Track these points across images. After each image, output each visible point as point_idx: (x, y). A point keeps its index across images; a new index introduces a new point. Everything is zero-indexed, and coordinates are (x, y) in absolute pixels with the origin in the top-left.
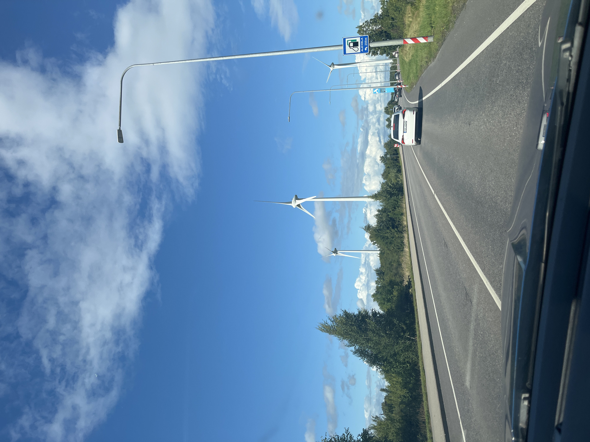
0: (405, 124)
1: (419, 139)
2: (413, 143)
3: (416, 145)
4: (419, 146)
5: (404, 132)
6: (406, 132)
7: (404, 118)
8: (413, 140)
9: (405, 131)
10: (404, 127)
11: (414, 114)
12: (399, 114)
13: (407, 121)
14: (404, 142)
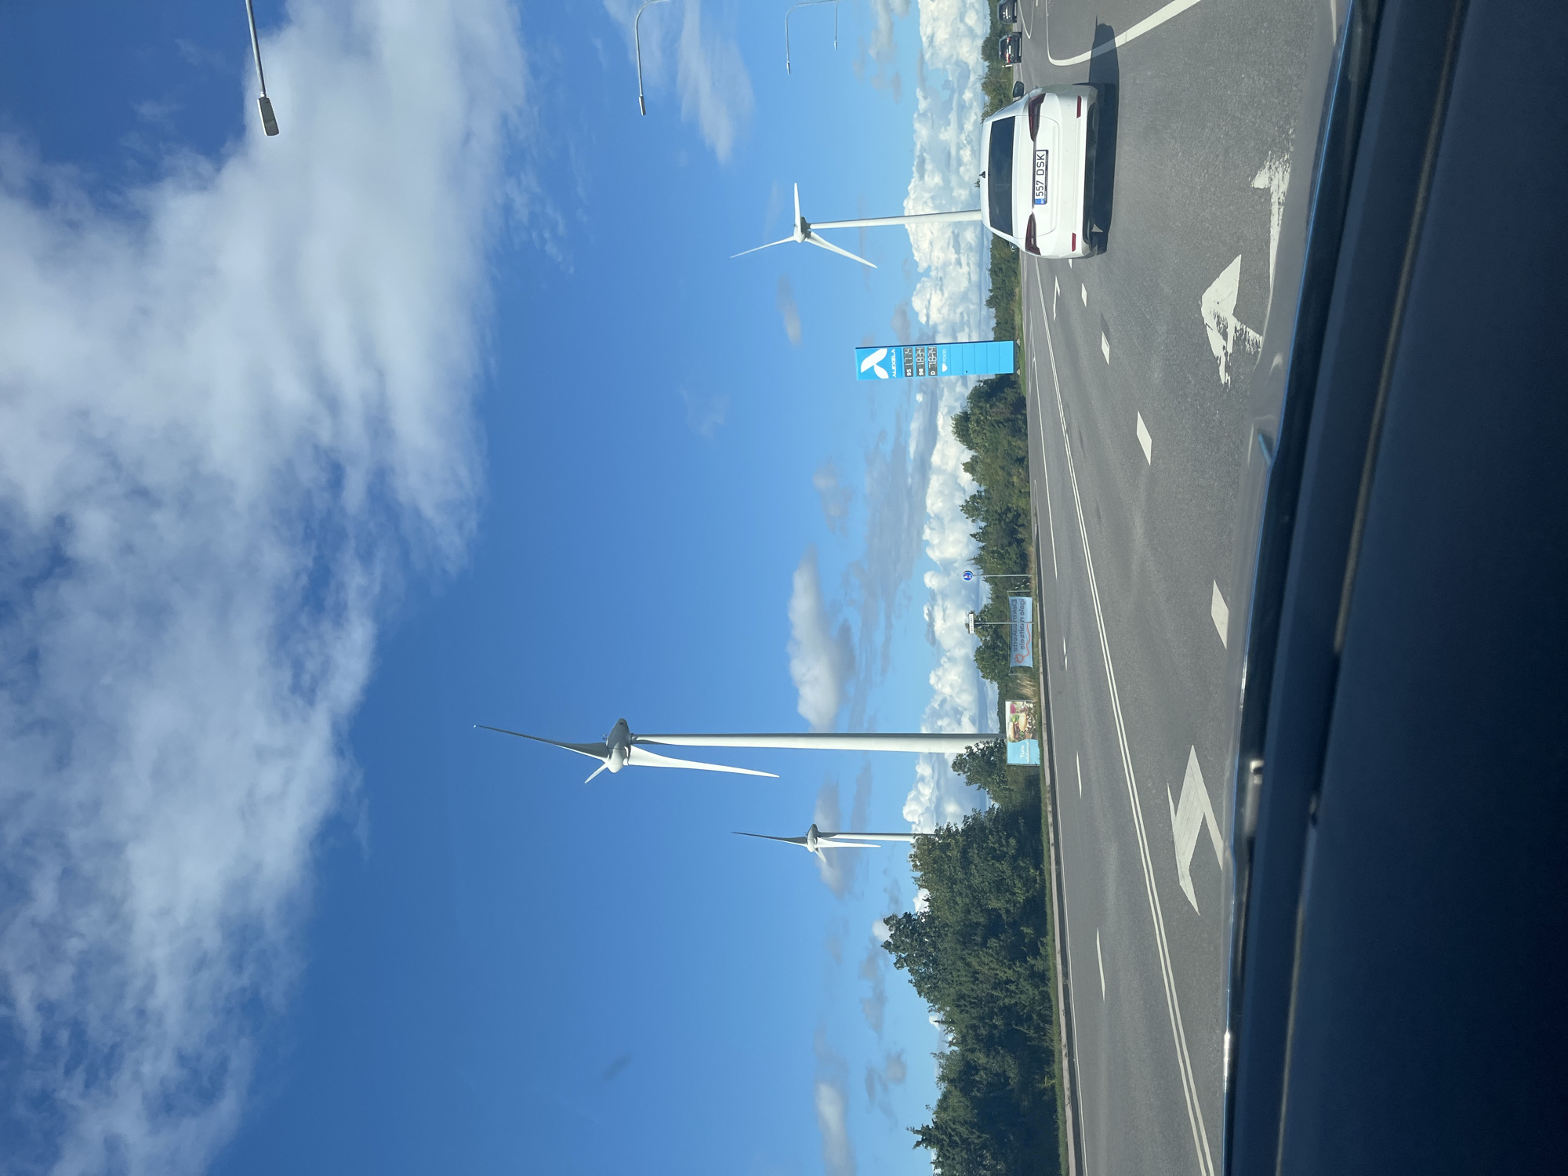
0: (1040, 162)
1: (1100, 230)
2: (1074, 246)
3: (1087, 256)
4: (1098, 259)
5: (1035, 202)
6: (1045, 202)
7: (1033, 136)
8: (1074, 236)
9: (1042, 197)
10: (1038, 178)
11: (1079, 115)
12: (1013, 118)
13: (1047, 151)
14: (1038, 246)
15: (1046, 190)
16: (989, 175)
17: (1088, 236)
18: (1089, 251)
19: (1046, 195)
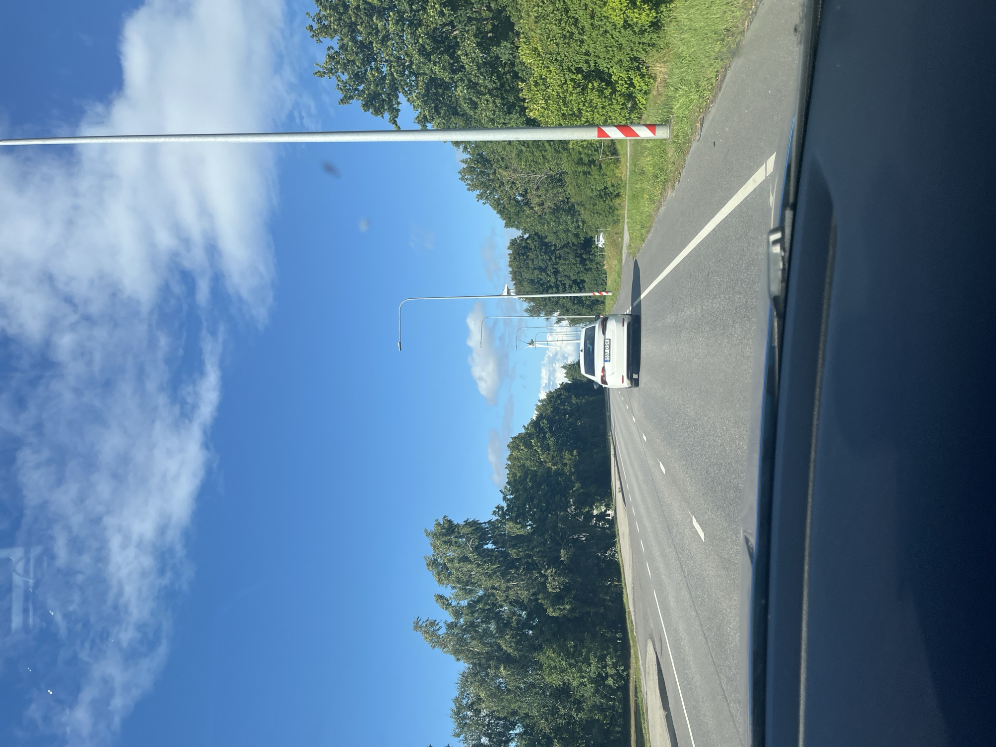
0: (607, 344)
1: (635, 376)
2: (623, 382)
3: (629, 388)
4: (635, 389)
5: (605, 361)
6: (609, 361)
7: (604, 333)
8: (623, 376)
9: (608, 359)
10: (606, 351)
11: (623, 325)
12: (595, 326)
13: (610, 340)
14: (607, 380)
15: (610, 356)
16: (584, 351)
17: (630, 377)
18: (630, 385)
19: (610, 358)
